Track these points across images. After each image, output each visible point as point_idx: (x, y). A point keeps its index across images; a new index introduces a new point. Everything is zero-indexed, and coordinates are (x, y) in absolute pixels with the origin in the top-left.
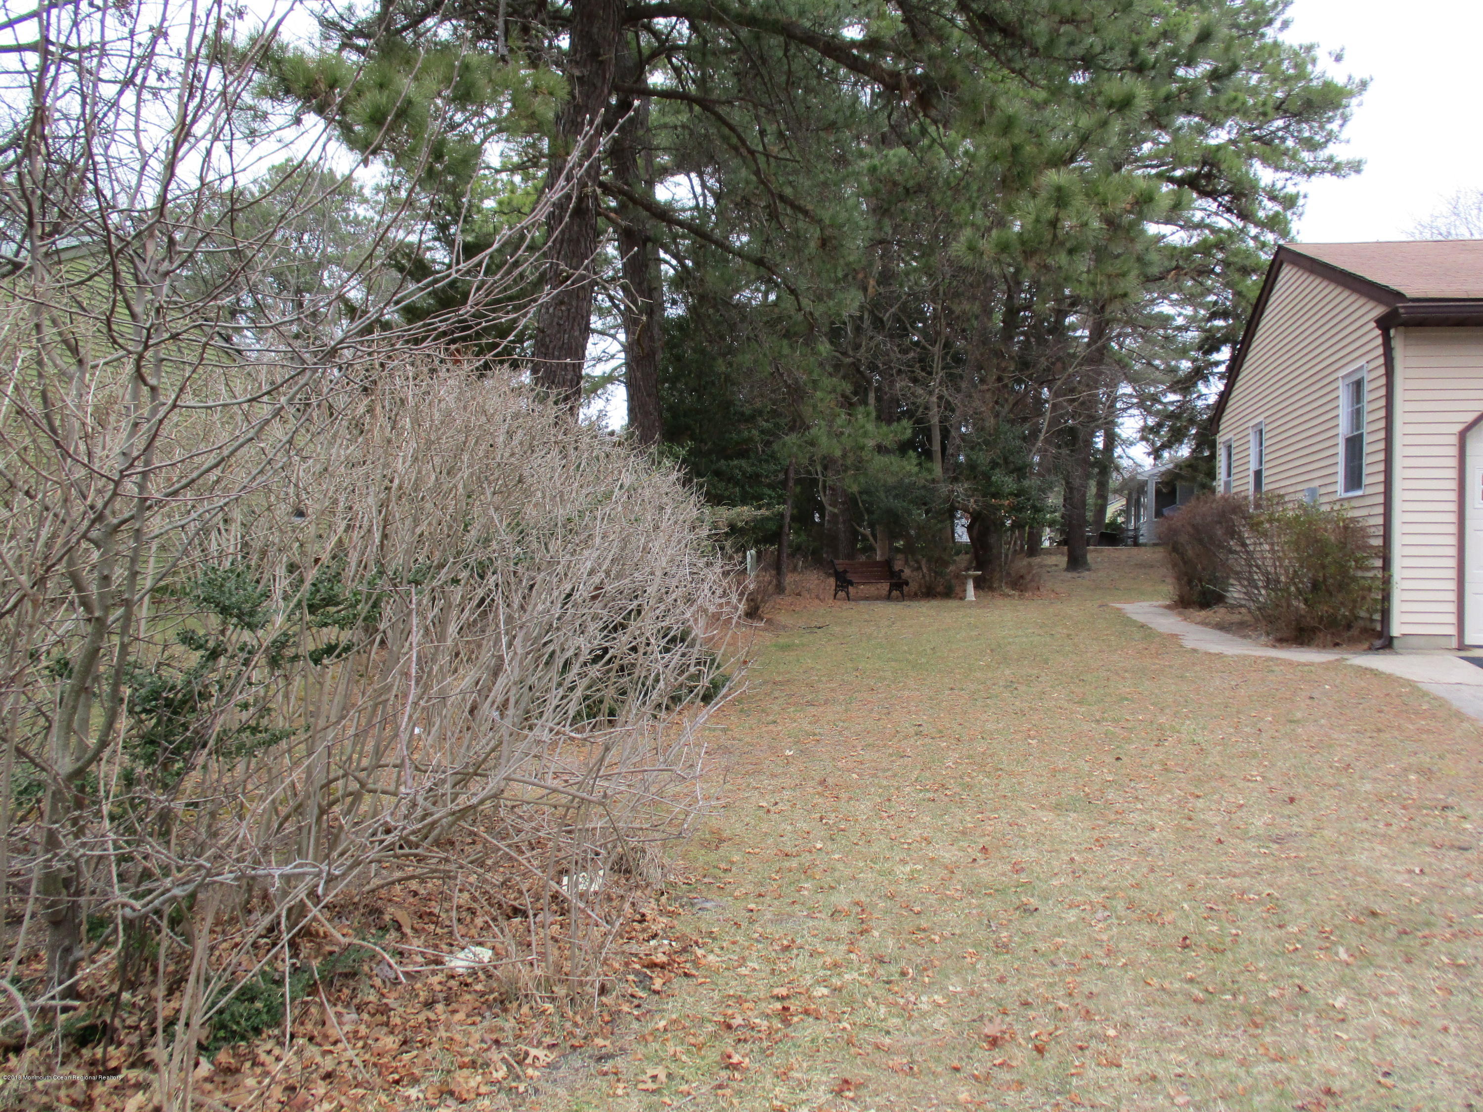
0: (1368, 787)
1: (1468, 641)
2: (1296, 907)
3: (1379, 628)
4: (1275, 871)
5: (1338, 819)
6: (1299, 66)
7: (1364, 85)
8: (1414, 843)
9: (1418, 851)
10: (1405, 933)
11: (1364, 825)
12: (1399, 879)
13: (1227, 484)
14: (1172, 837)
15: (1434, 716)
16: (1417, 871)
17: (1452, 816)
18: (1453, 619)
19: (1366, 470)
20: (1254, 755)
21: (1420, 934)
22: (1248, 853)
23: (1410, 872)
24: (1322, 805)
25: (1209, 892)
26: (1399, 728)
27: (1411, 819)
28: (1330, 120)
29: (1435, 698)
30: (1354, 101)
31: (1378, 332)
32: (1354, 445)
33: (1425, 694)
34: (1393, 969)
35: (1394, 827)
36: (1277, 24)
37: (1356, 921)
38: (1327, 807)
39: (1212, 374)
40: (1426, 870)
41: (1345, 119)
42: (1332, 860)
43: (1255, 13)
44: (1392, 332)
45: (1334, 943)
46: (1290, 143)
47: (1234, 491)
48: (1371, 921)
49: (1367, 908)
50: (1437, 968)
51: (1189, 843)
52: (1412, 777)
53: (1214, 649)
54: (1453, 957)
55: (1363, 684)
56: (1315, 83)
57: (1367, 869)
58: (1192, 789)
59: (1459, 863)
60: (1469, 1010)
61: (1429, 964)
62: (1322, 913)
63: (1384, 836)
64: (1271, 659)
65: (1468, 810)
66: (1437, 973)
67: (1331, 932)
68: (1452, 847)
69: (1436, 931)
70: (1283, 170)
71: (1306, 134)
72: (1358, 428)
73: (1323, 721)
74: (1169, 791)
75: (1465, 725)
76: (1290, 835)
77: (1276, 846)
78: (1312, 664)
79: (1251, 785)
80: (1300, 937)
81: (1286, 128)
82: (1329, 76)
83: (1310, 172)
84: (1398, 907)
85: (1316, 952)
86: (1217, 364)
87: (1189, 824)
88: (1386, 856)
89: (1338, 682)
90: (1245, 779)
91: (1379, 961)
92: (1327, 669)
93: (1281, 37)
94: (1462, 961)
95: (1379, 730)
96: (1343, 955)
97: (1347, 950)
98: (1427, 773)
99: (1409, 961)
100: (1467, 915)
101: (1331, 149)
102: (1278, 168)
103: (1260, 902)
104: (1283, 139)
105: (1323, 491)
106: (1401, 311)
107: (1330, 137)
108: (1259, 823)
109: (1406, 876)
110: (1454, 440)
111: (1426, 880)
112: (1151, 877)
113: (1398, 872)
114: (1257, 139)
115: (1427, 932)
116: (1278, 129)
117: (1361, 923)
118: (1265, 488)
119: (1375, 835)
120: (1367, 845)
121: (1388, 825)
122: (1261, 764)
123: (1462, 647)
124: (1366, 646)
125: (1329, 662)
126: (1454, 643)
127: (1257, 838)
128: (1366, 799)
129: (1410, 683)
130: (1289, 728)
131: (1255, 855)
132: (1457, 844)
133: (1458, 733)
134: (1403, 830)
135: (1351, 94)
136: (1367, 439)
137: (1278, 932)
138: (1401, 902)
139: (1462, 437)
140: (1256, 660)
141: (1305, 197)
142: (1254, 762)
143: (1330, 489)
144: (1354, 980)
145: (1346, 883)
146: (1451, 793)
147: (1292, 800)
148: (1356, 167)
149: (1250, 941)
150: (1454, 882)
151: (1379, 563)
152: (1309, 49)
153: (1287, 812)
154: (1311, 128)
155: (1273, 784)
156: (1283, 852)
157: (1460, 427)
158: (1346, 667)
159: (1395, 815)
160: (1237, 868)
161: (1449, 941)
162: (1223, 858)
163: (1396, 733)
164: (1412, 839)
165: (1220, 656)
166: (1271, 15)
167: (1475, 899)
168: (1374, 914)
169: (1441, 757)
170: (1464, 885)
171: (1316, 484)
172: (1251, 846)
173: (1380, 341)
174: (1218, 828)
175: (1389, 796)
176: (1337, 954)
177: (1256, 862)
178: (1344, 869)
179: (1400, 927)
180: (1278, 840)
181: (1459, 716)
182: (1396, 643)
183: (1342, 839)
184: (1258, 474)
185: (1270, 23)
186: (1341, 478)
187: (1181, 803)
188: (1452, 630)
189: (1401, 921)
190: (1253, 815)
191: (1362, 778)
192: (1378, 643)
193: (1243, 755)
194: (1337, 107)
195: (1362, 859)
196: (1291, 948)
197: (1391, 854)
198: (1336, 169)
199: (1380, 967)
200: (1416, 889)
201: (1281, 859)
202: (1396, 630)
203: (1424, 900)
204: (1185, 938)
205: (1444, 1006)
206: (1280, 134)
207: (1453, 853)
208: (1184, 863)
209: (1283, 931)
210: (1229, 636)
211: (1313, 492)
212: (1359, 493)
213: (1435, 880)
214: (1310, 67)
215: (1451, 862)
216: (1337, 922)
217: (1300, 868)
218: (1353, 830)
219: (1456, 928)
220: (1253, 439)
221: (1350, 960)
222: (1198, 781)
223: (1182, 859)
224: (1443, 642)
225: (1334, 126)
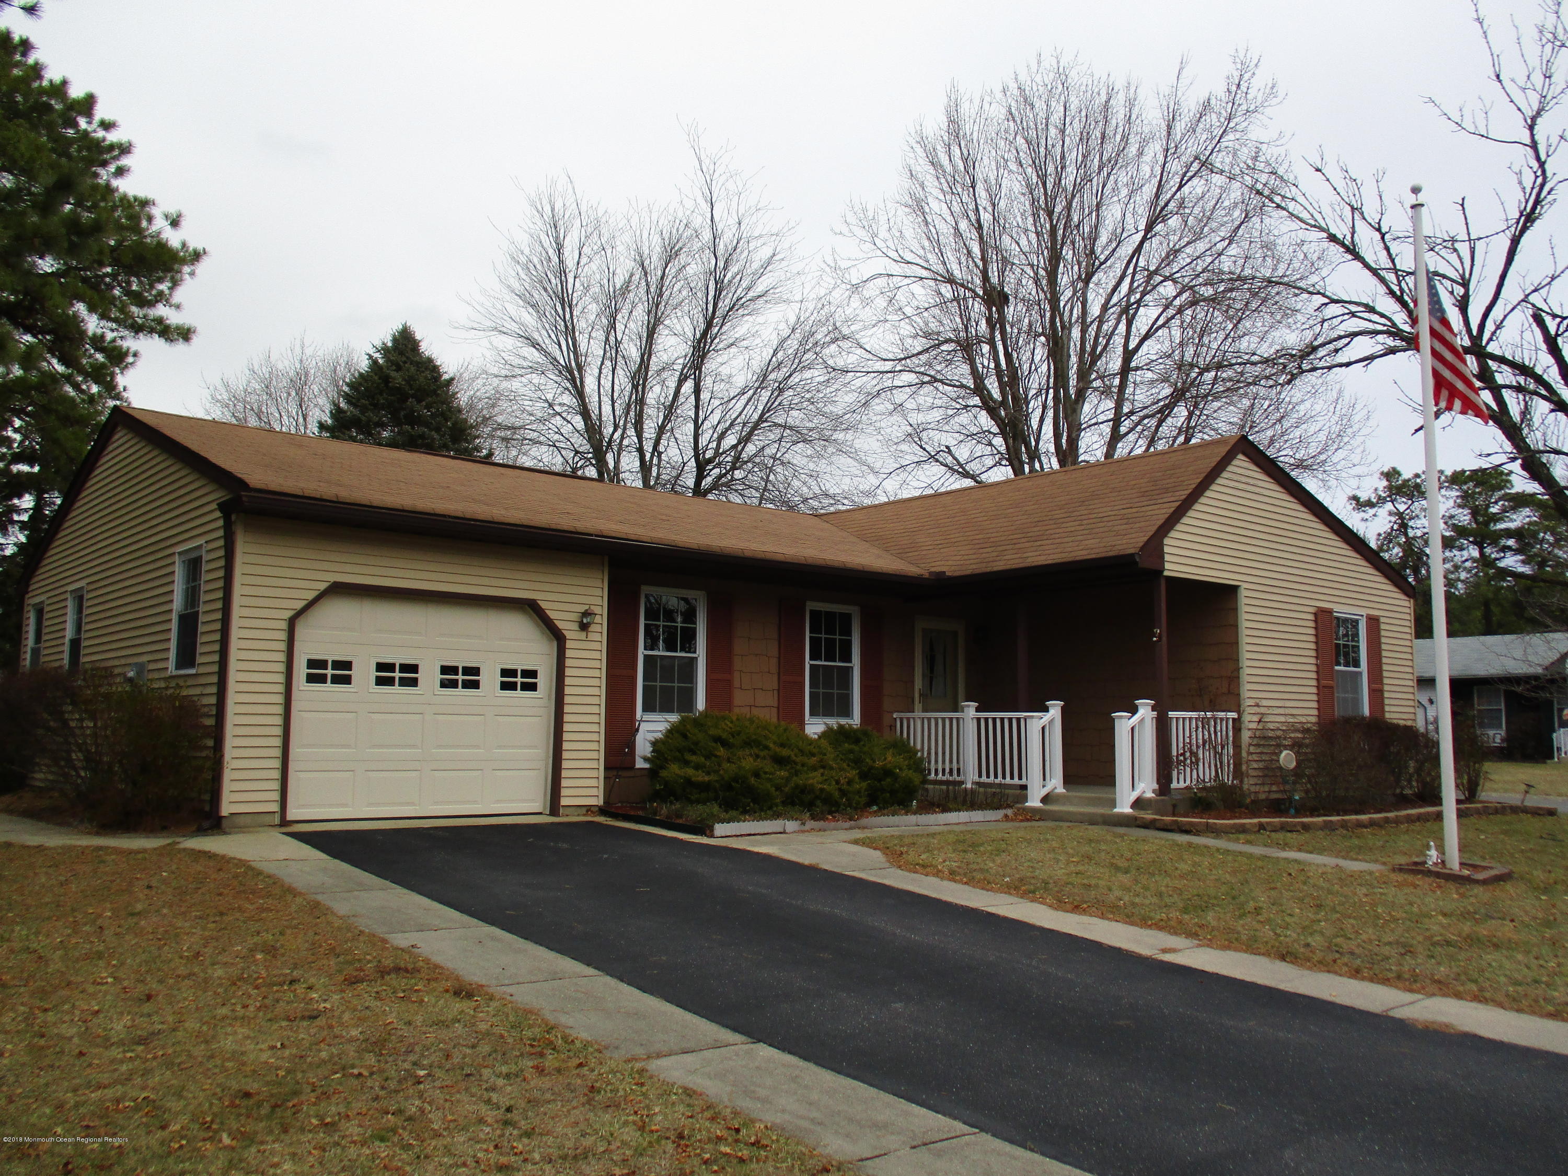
0: (220, 972)
1: (290, 816)
2: (174, 1104)
3: (207, 808)
4: (146, 1073)
5: (197, 1009)
6: (135, 219)
7: (197, 256)
8: (270, 1020)
9: (275, 1027)
10: (279, 1106)
11: (224, 1011)
12: (264, 1057)
13: (36, 652)
14: (26, 1059)
15: (269, 895)
16: (279, 1045)
17: (300, 989)
18: (276, 796)
19: (200, 649)
20: (100, 955)
21: (291, 1104)
22: (113, 1061)
23: (273, 1048)
24: (179, 998)
25: (82, 1110)
26: (240, 909)
27: (265, 997)
28: (160, 280)
29: (269, 877)
30: (186, 269)
31: (218, 514)
32: (189, 623)
33: (260, 873)
34: (274, 1142)
35: (251, 1008)
36: (112, 168)
37: (233, 1105)
38: (185, 999)
39: (13, 522)
40: (286, 1043)
41: (175, 284)
42: (199, 1051)
43: (89, 149)
44: (233, 517)
45: (216, 1132)
46: (117, 292)
47: (43, 660)
48: (245, 1102)
49: (240, 1091)
50: (310, 1131)
51: (47, 1061)
52: (259, 956)
53: (34, 840)
54: (321, 1118)
55: (199, 868)
56: (149, 240)
57: (234, 1052)
58: (38, 1003)
59: (313, 1031)
60: (341, 1161)
61: (302, 1130)
62: (200, 1105)
63: (243, 1018)
64: (100, 848)
65: (312, 980)
66: (310, 1136)
67: (212, 1122)
68: (303, 1018)
69: (303, 1098)
70: (109, 319)
71: (134, 287)
72: (193, 606)
73: (165, 911)
74: (13, 1009)
75: (299, 900)
76: (153, 1033)
77: (141, 1048)
78: (144, 851)
79: (104, 988)
80: (184, 1133)
81: (114, 276)
82: (164, 236)
83: (137, 329)
84: (267, 1083)
85: (200, 1144)
86: (19, 511)
87: (42, 1042)
88: (248, 1037)
89: (174, 867)
90: (95, 983)
91: (259, 1137)
92: (161, 855)
93: (115, 183)
94: (328, 1120)
95: (222, 914)
96: (226, 1140)
97: (229, 1135)
98: (271, 951)
99: (285, 1131)
100: (326, 1078)
101: (161, 310)
102: (104, 316)
103: (137, 1109)
104: (110, 287)
105: (152, 666)
106: (244, 499)
107: (160, 297)
108: (119, 1027)
109: (269, 1053)
110: (284, 625)
111: (287, 1052)
112: (12, 1108)
113: (261, 1050)
114: (85, 280)
115: (295, 1101)
116: (107, 275)
117: (238, 1106)
118: (83, 660)
119: (236, 1019)
120: (229, 1029)
121: (245, 1007)
122: (109, 963)
123: (284, 822)
124: (194, 828)
125: (164, 847)
126: (277, 820)
127: (121, 1043)
128: (221, 985)
129: (242, 863)
130: (132, 921)
131: (122, 1062)
132: (307, 1014)
133: (294, 908)
134: (259, 1009)
135: (183, 261)
136: (202, 618)
137: (159, 1134)
138: (268, 1078)
139: (292, 623)
140: (83, 850)
141: (135, 355)
142: (101, 963)
143: (161, 665)
144: (241, 1161)
145: (217, 1070)
146: (295, 966)
147: (149, 997)
148: (186, 334)
149: (136, 1150)
150: (310, 1050)
151: (210, 743)
152: (145, 203)
153: (145, 1011)
154: (140, 282)
155: (126, 983)
156: (149, 1052)
157: (289, 614)
158: (180, 851)
159: (250, 996)
160: (105, 1078)
161: (315, 1104)
162: (88, 1071)
163: (238, 915)
164: (269, 1016)
165: (40, 848)
166: (107, 156)
167: (330, 1061)
168: (247, 1095)
169: (282, 934)
170: (320, 1051)
171: (145, 659)
172: (116, 1053)
173: (221, 523)
174: (76, 1040)
175: (241, 978)
176: (220, 1141)
177: (124, 1068)
178: (212, 1057)
179: (273, 1101)
180: (142, 1041)
181: (291, 891)
182: (225, 823)
183: (205, 1028)
184: (75, 644)
185: (104, 164)
186: (172, 654)
187: (29, 1019)
188: (275, 807)
189: (272, 1095)
190: (111, 1019)
191: (213, 964)
192: (206, 824)
193: (87, 957)
194: (170, 270)
195: (228, 1044)
196: (177, 1146)
197: (252, 1035)
198: (165, 331)
199: (262, 1143)
200: (279, 1063)
201: (147, 1060)
202: (226, 809)
203: (289, 1071)
204: (67, 1164)
205: (321, 1163)
206: (108, 280)
207: (305, 1023)
208: (47, 1085)
209: (167, 1131)
210: (42, 824)
211: (141, 668)
212: (192, 671)
213: (294, 1051)
214: (144, 224)
215: (305, 1033)
216: (215, 1109)
217: (169, 1065)
218: (214, 1017)
219: (319, 1091)
220: (70, 605)
221: (234, 1143)
222: (43, 993)
223: (42, 1081)
224: (267, 819)
225: (163, 287)
